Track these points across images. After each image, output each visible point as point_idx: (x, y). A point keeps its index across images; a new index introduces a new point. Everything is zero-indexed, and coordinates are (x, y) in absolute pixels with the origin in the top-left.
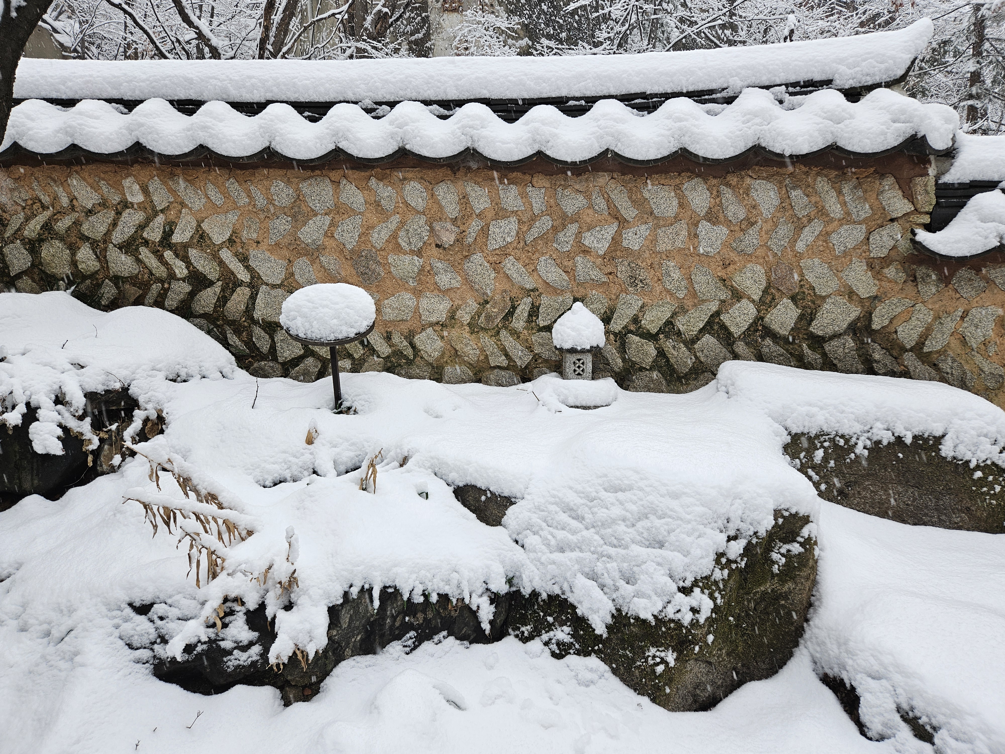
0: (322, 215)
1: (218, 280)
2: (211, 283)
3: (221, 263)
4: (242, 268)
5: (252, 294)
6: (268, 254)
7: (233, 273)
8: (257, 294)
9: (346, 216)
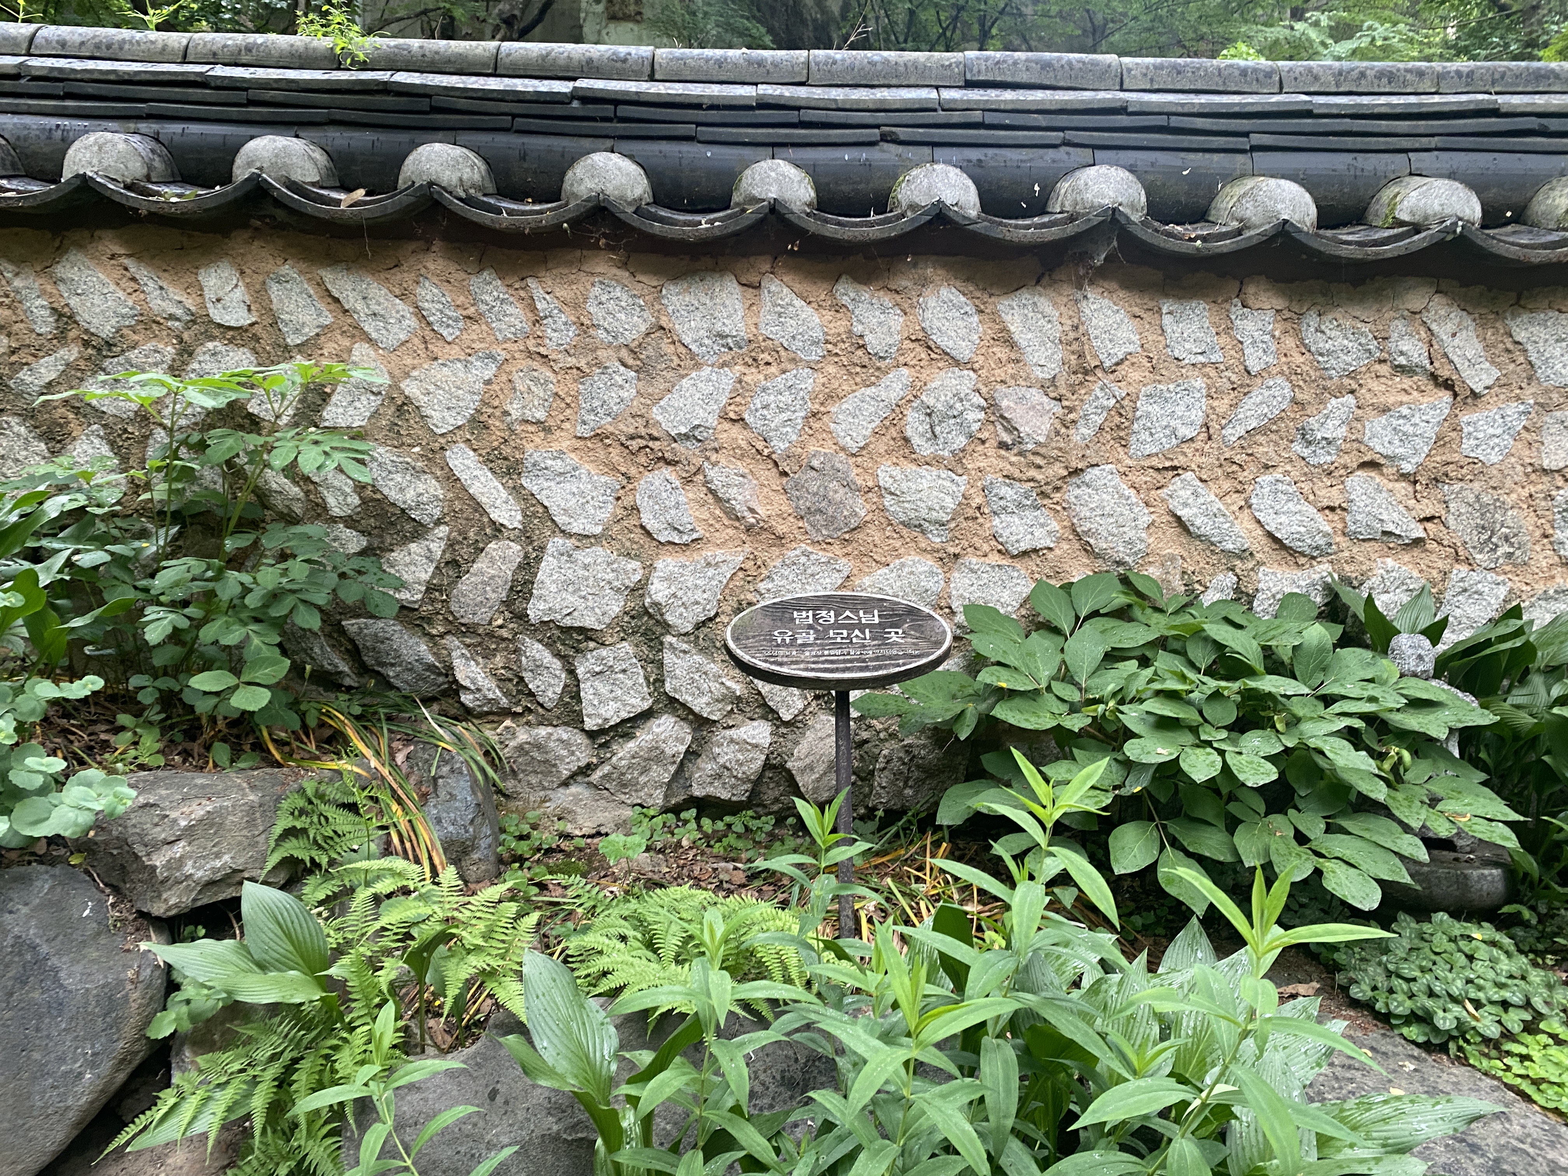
0: (713, 365)
1: (438, 522)
2: (419, 531)
3: (451, 479)
4: (504, 494)
5: (526, 557)
6: (573, 458)
7: (478, 507)
8: (539, 560)
9: (773, 369)
